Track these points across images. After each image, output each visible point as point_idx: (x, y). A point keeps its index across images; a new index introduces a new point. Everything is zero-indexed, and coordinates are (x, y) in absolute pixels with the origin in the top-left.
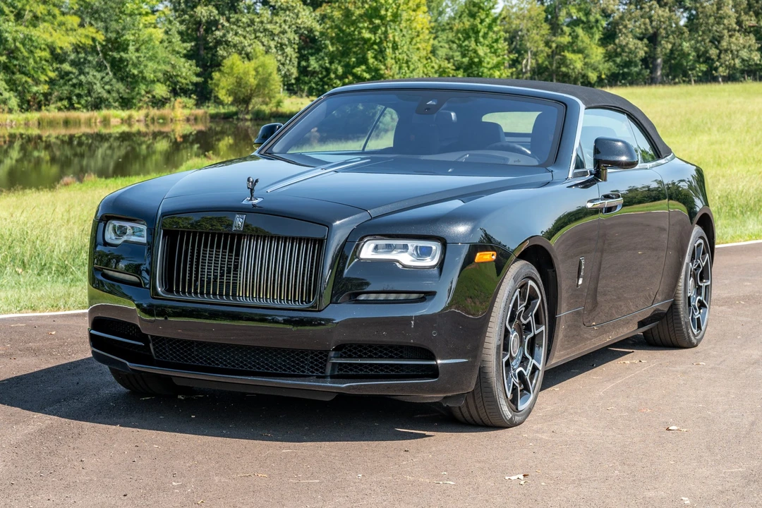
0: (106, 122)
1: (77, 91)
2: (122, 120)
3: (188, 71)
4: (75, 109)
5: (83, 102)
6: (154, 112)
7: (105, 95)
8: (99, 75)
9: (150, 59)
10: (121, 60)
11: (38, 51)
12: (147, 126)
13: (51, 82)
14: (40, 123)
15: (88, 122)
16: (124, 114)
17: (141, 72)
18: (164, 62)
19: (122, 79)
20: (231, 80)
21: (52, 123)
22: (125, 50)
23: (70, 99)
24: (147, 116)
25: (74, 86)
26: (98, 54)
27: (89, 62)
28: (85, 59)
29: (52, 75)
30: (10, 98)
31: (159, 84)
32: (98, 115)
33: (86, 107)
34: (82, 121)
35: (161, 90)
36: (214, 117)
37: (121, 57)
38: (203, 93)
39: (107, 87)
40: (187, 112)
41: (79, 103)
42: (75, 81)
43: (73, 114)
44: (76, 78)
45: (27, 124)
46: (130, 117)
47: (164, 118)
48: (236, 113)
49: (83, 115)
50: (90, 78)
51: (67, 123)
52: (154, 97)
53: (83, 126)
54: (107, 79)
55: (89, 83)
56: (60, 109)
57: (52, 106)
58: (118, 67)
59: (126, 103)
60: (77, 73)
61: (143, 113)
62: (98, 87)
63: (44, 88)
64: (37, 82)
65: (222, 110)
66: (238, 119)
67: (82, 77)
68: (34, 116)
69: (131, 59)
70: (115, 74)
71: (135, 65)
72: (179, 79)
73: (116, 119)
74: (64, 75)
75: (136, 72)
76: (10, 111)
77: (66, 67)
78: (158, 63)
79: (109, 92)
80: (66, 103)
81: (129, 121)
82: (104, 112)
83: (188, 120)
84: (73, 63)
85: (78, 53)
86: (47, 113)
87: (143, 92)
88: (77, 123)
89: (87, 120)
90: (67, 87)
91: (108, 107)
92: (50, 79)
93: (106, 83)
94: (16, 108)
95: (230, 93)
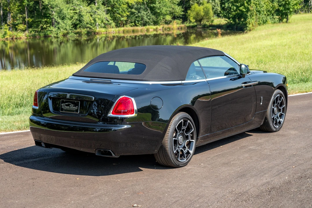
0: (148, 30)
1: (137, 19)
2: (154, 29)
3: (179, 10)
4: (137, 26)
5: (140, 23)
6: (166, 26)
7: (148, 20)
8: (145, 13)
9: (165, 6)
10: (154, 7)
11: (122, 5)
12: (163, 31)
13: (128, 16)
14: (124, 32)
15: (141, 31)
16: (155, 27)
17: (161, 11)
18: (170, 7)
19: (154, 14)
20: (195, 13)
21: (128, 32)
22: (155, 4)
23: (135, 22)
24: (163, 28)
25: (136, 17)
26: (145, 5)
27: (142, 8)
28: (140, 7)
29: (128, 14)
30: (112, 23)
31: (168, 16)
32: (145, 28)
33: (141, 25)
34: (139, 30)
35: (168, 18)
36: (189, 27)
37: (154, 6)
38: (185, 18)
39: (149, 17)
40: (178, 26)
41: (138, 24)
42: (136, 15)
43: (136, 28)
44: (137, 14)
45: (119, 32)
46: (157, 28)
47: (169, 28)
48: (196, 26)
49: (140, 28)
50: (142, 14)
51: (133, 31)
52: (166, 20)
53: (139, 32)
54: (148, 14)
55: (142, 16)
56: (131, 26)
57: (128, 25)
58: (152, 9)
59: (156, 23)
60: (137, 13)
61: (162, 26)
62: (145, 18)
63: (125, 19)
64: (122, 16)
65: (191, 24)
66: (197, 28)
67: (139, 14)
68: (121, 29)
69: (157, 6)
70: (152, 12)
71: (159, 9)
72: (176, 13)
73: (152, 29)
74: (132, 13)
75: (159, 11)
76: (113, 27)
77: (133, 10)
78: (167, 8)
79: (149, 19)
80: (133, 24)
81: (156, 30)
82: (148, 27)
83: (178, 29)
84: (136, 9)
85: (138, 5)
86: (126, 28)
87: (162, 19)
88: (137, 31)
89: (141, 30)
90: (134, 18)
91: (149, 25)
92: (127, 15)
93: (148, 16)
94: (114, 26)
95: (194, 18)
